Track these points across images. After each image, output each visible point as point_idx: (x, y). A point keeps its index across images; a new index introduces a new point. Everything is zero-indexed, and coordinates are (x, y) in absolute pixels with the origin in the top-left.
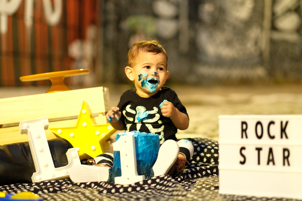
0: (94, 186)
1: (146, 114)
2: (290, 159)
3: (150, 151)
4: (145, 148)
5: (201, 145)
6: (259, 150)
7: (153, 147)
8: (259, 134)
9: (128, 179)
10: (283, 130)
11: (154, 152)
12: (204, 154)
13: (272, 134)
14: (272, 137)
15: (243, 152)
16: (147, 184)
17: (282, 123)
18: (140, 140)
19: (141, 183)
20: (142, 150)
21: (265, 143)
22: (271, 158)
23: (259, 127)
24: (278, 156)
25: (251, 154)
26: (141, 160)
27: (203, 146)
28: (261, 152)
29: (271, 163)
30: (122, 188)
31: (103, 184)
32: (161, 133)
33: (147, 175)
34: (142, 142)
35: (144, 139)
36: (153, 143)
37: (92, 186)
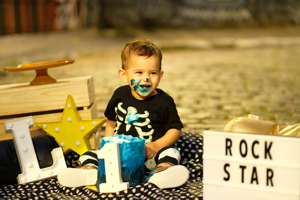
0: (79, 193)
1: (137, 116)
2: (274, 179)
3: (135, 158)
4: (130, 155)
5: (186, 141)
6: (243, 168)
7: (138, 154)
8: (244, 152)
9: (113, 187)
10: (267, 151)
11: (139, 158)
12: (188, 150)
13: (256, 153)
14: (257, 157)
15: (227, 168)
16: (132, 193)
17: (266, 143)
18: (125, 147)
19: (126, 192)
20: (127, 157)
21: (249, 161)
22: (255, 177)
23: (243, 145)
24: (262, 176)
25: (235, 171)
26: (126, 167)
27: (187, 142)
28: (245, 170)
29: (255, 182)
30: (107, 198)
31: (88, 191)
32: (150, 137)
33: (132, 181)
34: (127, 149)
35: (129, 146)
36: (138, 149)
37: (77, 192)
